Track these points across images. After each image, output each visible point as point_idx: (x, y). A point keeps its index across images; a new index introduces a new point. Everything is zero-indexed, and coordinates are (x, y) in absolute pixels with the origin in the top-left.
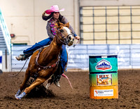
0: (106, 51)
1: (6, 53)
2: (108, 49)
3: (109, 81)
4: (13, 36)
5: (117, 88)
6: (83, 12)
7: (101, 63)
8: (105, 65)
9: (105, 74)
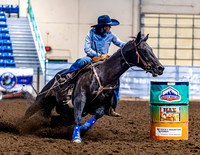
0: (174, 75)
1: (39, 71)
2: (177, 72)
3: (176, 116)
4: (48, 49)
5: (186, 126)
6: (146, 21)
7: (166, 92)
8: (173, 94)
9: (171, 107)
